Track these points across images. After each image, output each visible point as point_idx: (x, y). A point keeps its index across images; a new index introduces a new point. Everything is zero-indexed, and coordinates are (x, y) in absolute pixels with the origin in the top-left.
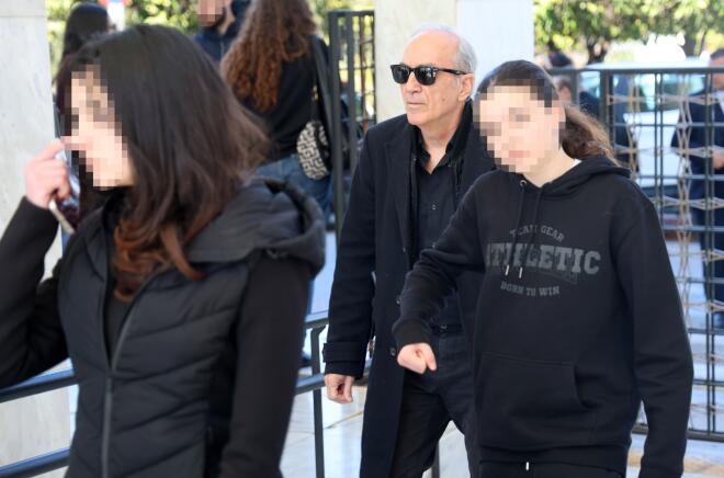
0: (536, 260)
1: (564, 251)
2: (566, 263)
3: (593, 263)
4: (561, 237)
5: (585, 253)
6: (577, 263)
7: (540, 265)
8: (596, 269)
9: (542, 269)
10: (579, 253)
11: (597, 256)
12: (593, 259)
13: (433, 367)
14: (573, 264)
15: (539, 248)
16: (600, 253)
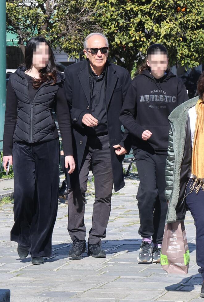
0: (158, 99)
1: (166, 97)
2: (167, 100)
3: (174, 100)
4: (165, 93)
5: (172, 97)
6: (170, 100)
7: (160, 101)
8: (175, 101)
9: (161, 102)
10: (170, 97)
11: (175, 98)
12: (174, 98)
13: (151, 134)
14: (169, 100)
15: (159, 96)
16: (176, 97)
